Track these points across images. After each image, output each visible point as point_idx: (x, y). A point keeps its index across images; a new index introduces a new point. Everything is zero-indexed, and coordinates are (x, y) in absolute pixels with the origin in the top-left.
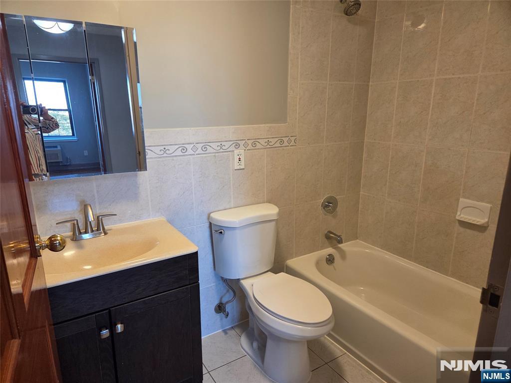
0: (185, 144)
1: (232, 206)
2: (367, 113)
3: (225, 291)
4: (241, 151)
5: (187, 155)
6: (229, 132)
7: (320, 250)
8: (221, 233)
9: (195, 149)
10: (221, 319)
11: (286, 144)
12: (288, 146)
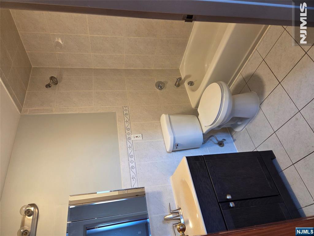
0: (129, 167)
1: (163, 140)
2: (109, 69)
3: (211, 142)
4: (132, 136)
5: (135, 166)
6: (122, 144)
7: (186, 89)
8: (177, 145)
9: (132, 162)
10: (227, 143)
11: (127, 112)
12: (128, 111)
